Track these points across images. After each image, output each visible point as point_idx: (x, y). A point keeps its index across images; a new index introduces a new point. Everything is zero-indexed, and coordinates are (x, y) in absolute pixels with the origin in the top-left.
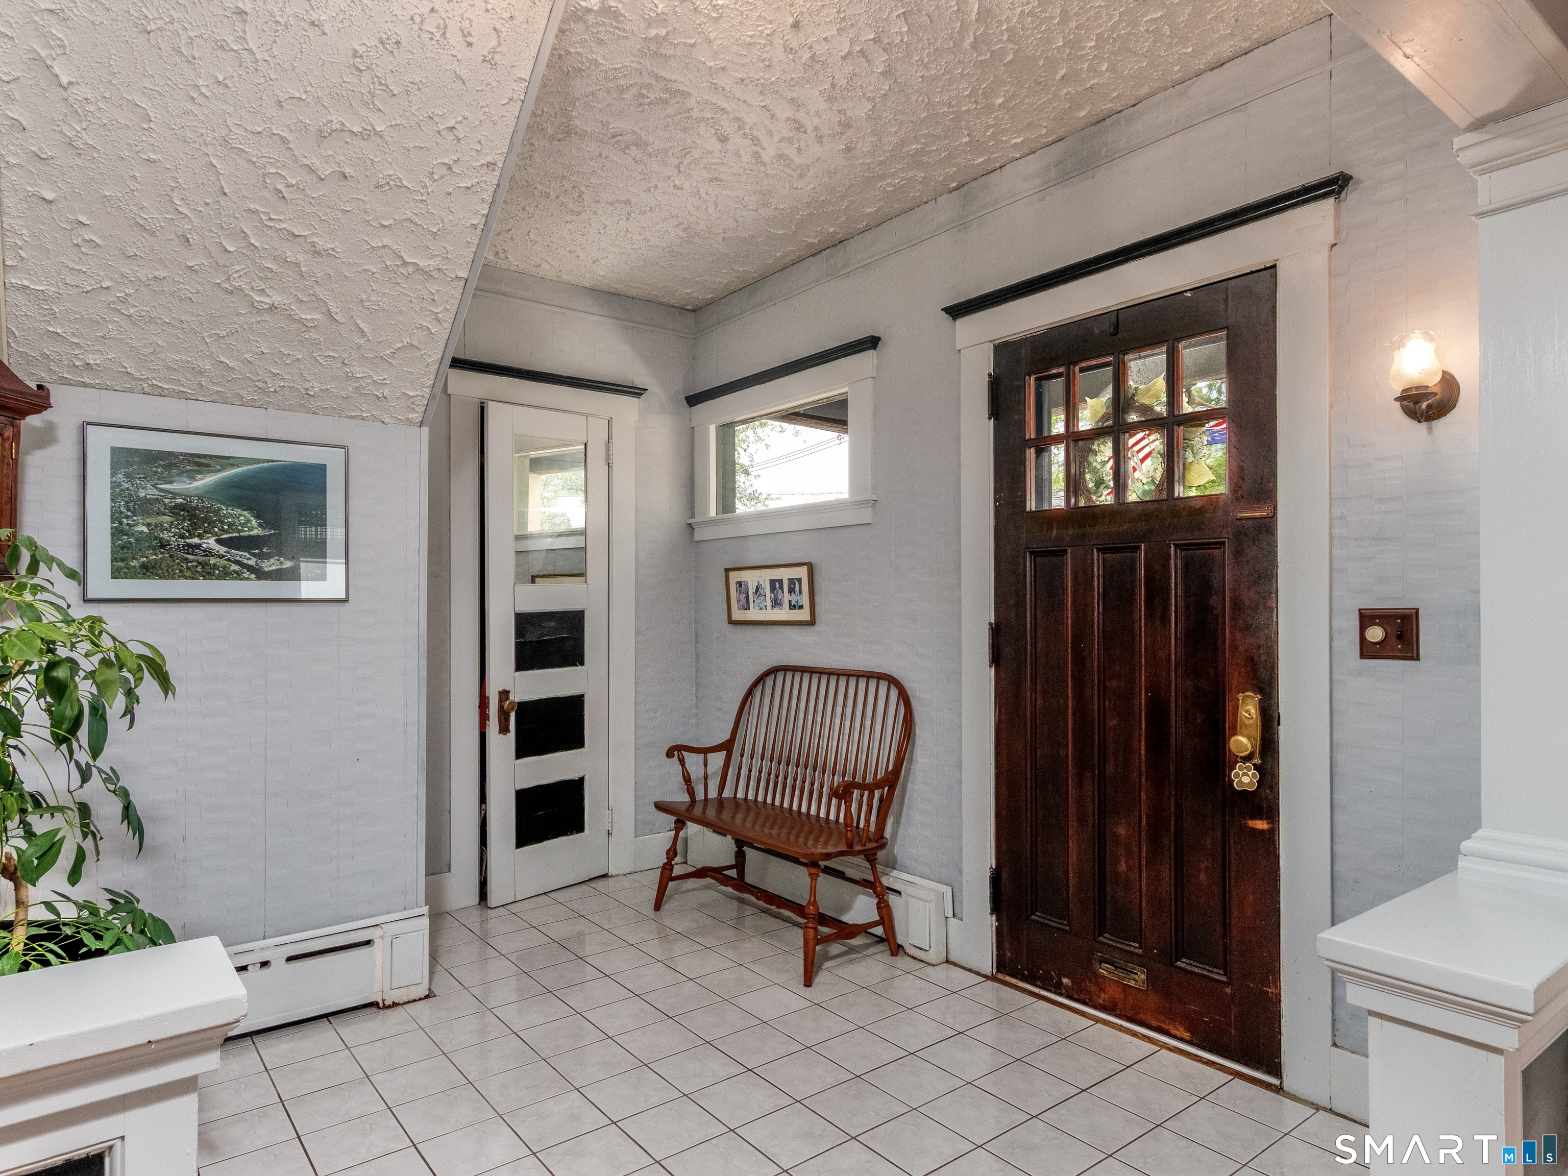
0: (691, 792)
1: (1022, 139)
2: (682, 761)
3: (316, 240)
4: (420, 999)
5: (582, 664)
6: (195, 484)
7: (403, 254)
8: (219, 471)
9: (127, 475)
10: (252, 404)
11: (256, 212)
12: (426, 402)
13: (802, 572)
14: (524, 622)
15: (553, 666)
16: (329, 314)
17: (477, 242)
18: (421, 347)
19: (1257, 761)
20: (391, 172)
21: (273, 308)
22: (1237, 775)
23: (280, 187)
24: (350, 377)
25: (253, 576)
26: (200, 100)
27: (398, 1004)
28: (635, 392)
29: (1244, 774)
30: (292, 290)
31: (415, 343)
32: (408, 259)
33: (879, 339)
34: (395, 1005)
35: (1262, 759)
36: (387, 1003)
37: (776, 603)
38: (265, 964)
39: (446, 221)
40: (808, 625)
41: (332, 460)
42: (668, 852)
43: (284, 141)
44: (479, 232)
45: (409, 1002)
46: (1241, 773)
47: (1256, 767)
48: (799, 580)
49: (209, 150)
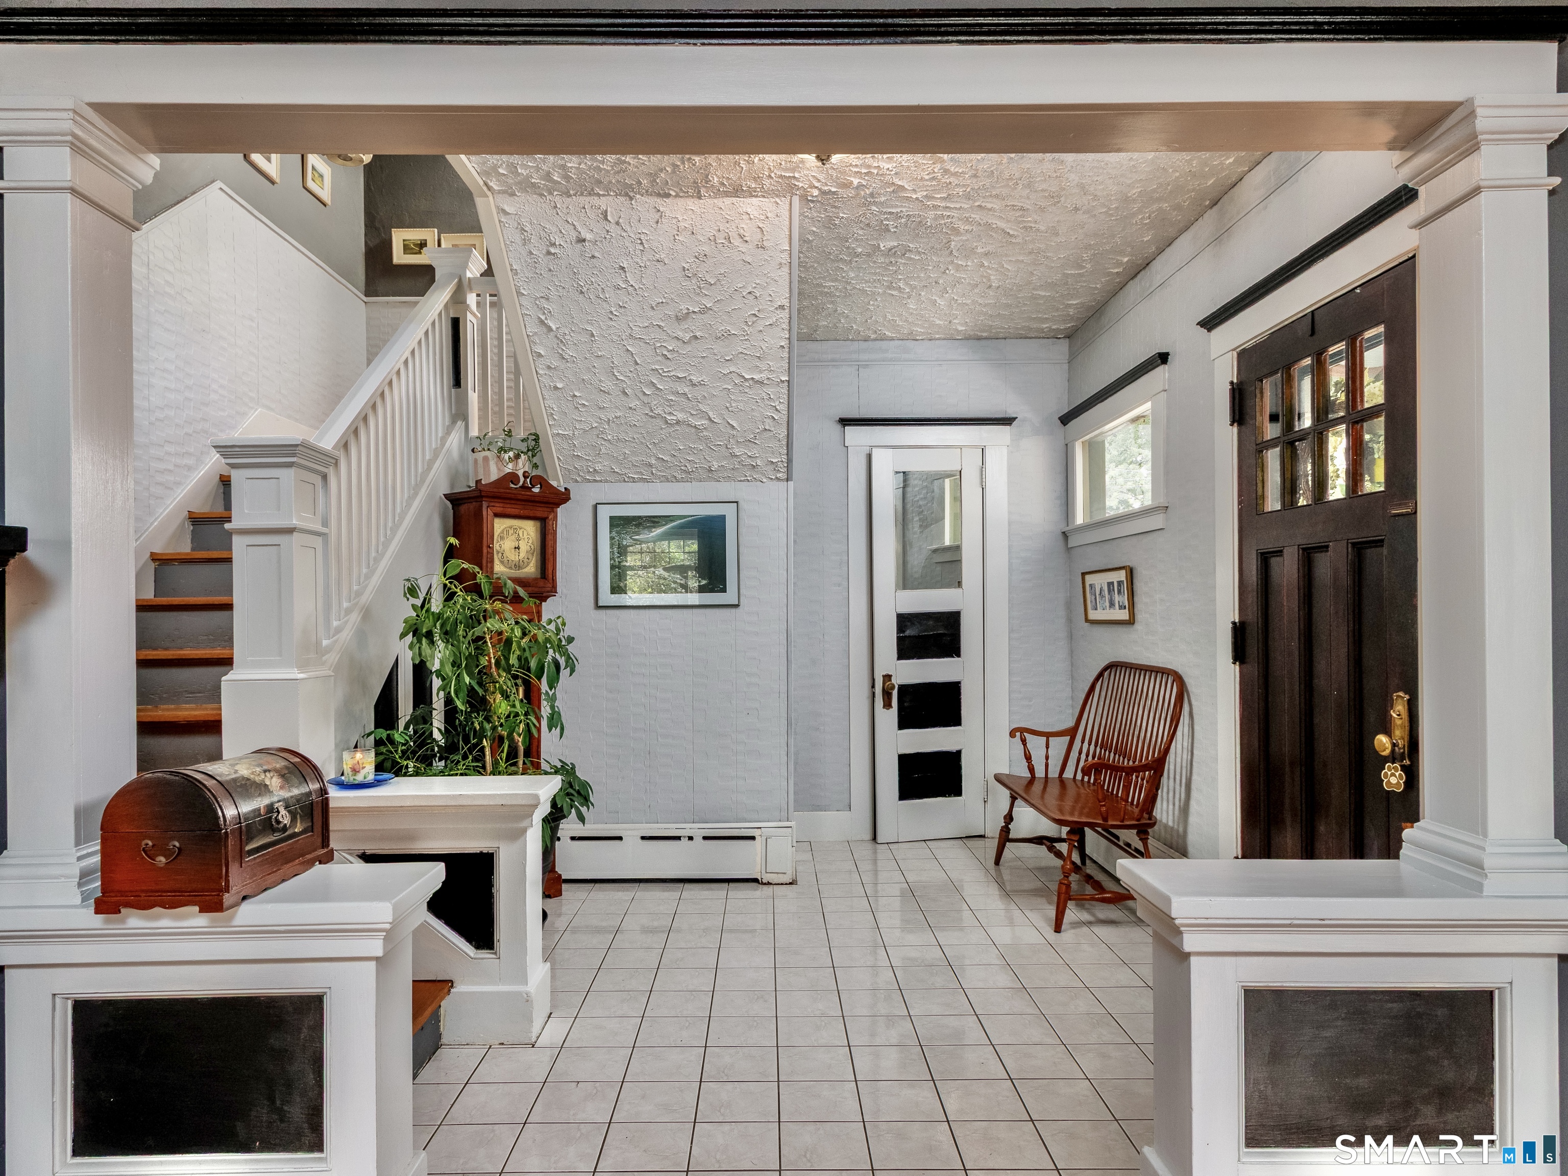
0: (1031, 769)
1: (1233, 158)
2: (1024, 741)
3: (692, 378)
4: (786, 884)
5: (959, 655)
6: (652, 534)
7: (743, 374)
8: (664, 525)
9: (617, 532)
10: (682, 480)
11: (657, 370)
12: (786, 465)
13: (1122, 575)
14: (903, 620)
15: (932, 657)
16: (710, 419)
17: (787, 356)
18: (772, 429)
19: (1407, 762)
20: (723, 328)
21: (678, 422)
22: (1386, 775)
23: (665, 353)
24: (734, 456)
25: (683, 591)
26: (615, 318)
27: (771, 884)
28: (1007, 421)
29: (1393, 775)
30: (687, 409)
31: (767, 427)
32: (747, 377)
33: (1167, 354)
34: (769, 883)
35: (1410, 760)
36: (764, 881)
37: (1112, 604)
38: (691, 838)
39: (764, 348)
40: (1127, 624)
41: (728, 511)
42: (1005, 817)
43: (659, 326)
44: (787, 350)
45: (778, 884)
46: (1389, 773)
47: (1403, 768)
48: (1122, 582)
49: (625, 343)
